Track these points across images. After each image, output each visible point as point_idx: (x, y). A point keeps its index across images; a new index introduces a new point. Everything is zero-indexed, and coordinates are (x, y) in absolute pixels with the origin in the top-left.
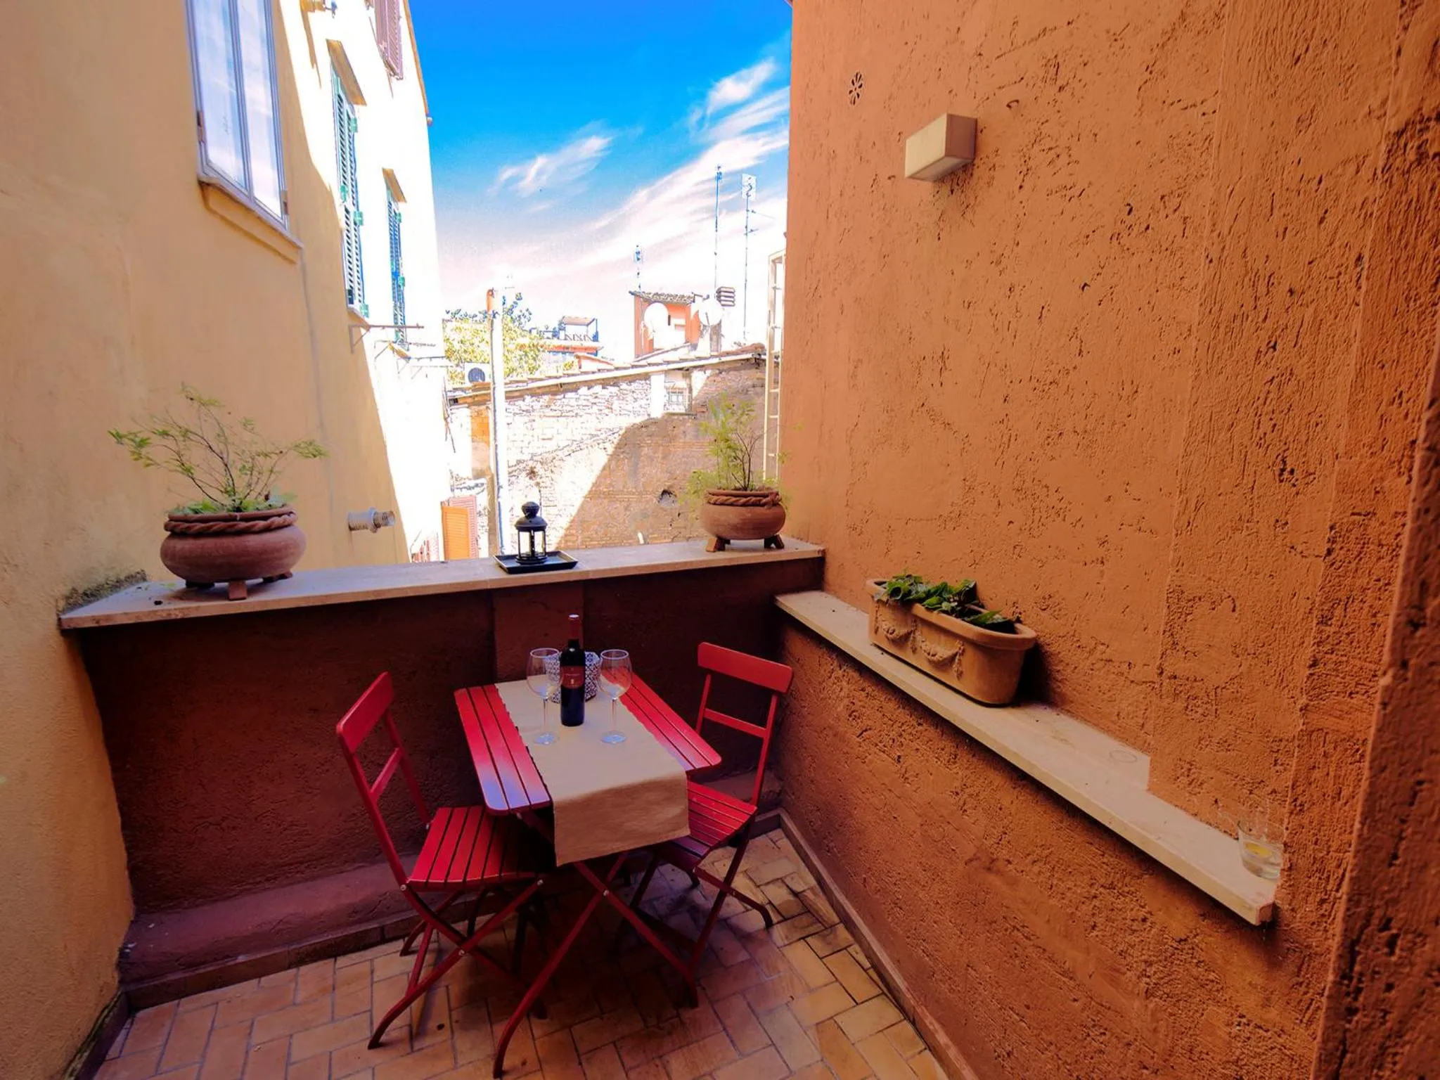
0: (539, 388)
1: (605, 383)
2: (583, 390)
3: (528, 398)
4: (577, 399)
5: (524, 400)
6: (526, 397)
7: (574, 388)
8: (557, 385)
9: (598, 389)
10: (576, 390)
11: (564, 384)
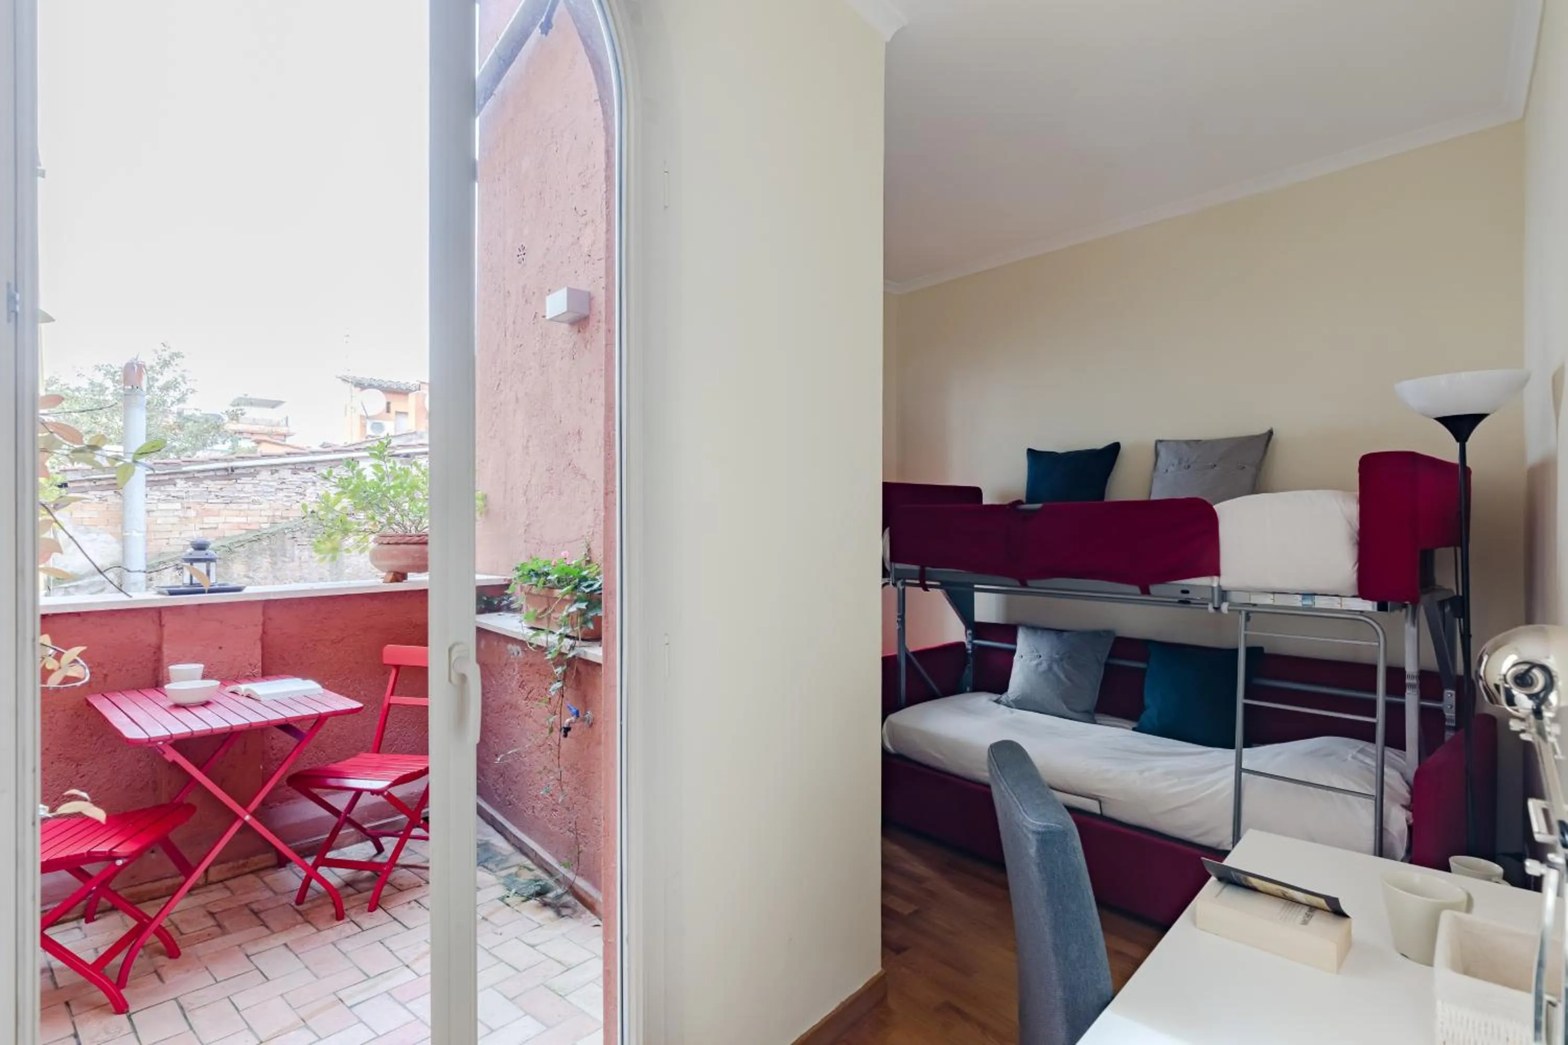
0: (199, 471)
1: (296, 469)
2: (265, 475)
3: (181, 483)
4: (255, 485)
5: (175, 485)
6: (178, 481)
7: (253, 472)
8: (226, 469)
9: (286, 474)
10: (253, 475)
11: (237, 468)
